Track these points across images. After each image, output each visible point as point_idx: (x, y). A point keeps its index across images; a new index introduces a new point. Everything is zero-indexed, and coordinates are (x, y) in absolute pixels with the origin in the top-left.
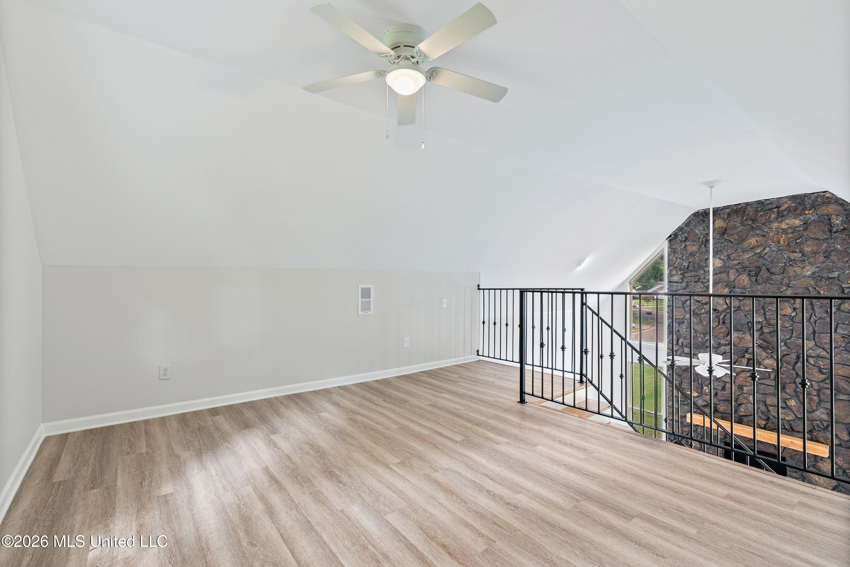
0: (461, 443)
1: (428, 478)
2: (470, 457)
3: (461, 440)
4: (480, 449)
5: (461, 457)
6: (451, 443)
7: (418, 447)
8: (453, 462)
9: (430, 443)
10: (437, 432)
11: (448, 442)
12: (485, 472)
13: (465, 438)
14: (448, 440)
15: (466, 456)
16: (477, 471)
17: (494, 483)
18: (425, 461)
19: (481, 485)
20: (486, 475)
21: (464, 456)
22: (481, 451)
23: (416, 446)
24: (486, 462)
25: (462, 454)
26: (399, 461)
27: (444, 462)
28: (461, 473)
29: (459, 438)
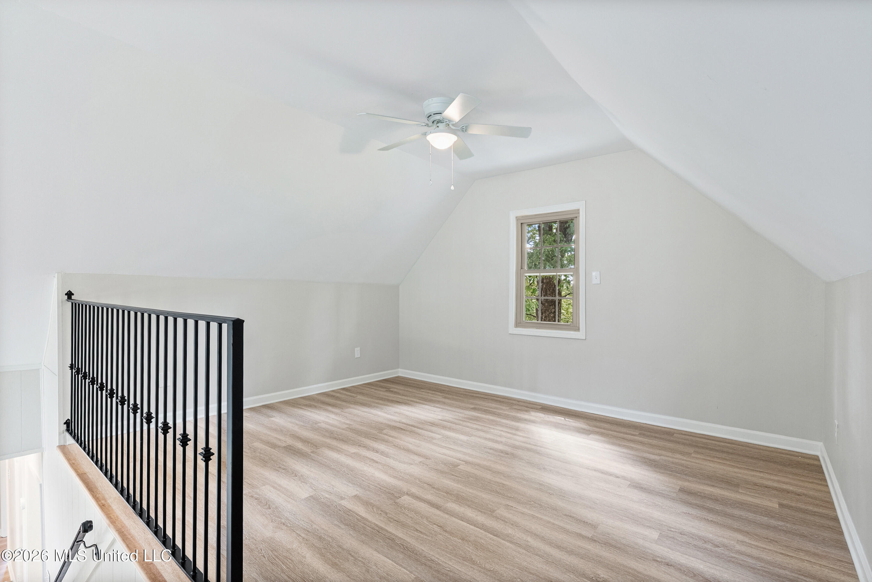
0: (402, 493)
1: (426, 457)
2: (391, 477)
3: (402, 498)
4: (380, 487)
5: (400, 476)
6: (414, 491)
7: (449, 483)
8: (408, 471)
9: (438, 489)
10: (437, 508)
11: (418, 493)
12: (377, 464)
13: (398, 501)
14: (419, 496)
15: (395, 477)
16: (385, 465)
17: (372, 457)
18: (434, 469)
19: (383, 455)
20: (377, 462)
21: (397, 477)
22: (379, 484)
23: (452, 483)
24: (374, 474)
25: (399, 480)
26: (459, 467)
27: (416, 470)
28: (399, 462)
29: (406, 500)
